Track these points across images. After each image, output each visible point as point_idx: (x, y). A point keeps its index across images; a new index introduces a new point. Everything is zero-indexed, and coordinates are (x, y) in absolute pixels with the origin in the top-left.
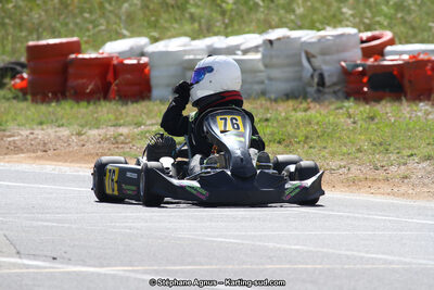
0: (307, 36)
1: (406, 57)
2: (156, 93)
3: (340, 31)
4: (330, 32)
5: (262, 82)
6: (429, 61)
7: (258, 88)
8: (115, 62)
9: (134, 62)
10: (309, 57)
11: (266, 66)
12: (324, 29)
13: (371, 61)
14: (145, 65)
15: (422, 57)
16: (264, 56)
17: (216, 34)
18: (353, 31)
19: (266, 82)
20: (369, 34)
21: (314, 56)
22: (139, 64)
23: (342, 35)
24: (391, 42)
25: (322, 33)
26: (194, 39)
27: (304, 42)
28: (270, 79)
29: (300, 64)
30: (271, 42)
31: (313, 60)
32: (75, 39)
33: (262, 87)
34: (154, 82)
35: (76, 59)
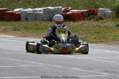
0: (52, 8)
1: (71, 13)
2: (22, 19)
3: (58, 7)
4: (56, 7)
5: (43, 17)
6: (75, 13)
7: (42, 19)
8: (14, 13)
9: (17, 13)
10: (52, 12)
11: (44, 14)
12: (55, 7)
13: (64, 13)
14: (20, 14)
15: (74, 13)
16: (43, 12)
17: (37, 8)
18: (61, 7)
19: (44, 17)
20: (66, 8)
21: (53, 12)
22: (19, 14)
23: (59, 8)
24: (71, 10)
25: (55, 8)
26: (32, 9)
27: (51, 9)
28: (45, 17)
29: (50, 14)
30: (45, 9)
31: (53, 13)
32: (6, 8)
33: (43, 18)
34: (21, 17)
35: (6, 12)
